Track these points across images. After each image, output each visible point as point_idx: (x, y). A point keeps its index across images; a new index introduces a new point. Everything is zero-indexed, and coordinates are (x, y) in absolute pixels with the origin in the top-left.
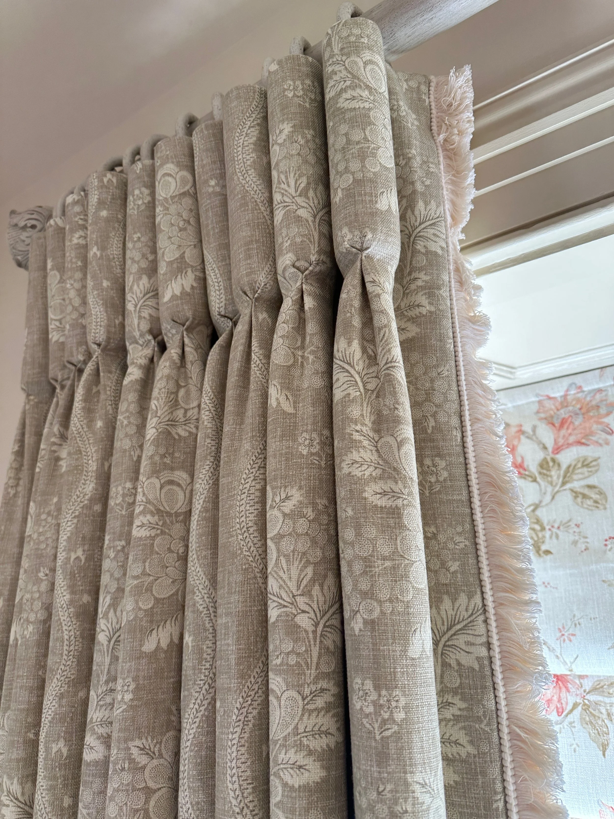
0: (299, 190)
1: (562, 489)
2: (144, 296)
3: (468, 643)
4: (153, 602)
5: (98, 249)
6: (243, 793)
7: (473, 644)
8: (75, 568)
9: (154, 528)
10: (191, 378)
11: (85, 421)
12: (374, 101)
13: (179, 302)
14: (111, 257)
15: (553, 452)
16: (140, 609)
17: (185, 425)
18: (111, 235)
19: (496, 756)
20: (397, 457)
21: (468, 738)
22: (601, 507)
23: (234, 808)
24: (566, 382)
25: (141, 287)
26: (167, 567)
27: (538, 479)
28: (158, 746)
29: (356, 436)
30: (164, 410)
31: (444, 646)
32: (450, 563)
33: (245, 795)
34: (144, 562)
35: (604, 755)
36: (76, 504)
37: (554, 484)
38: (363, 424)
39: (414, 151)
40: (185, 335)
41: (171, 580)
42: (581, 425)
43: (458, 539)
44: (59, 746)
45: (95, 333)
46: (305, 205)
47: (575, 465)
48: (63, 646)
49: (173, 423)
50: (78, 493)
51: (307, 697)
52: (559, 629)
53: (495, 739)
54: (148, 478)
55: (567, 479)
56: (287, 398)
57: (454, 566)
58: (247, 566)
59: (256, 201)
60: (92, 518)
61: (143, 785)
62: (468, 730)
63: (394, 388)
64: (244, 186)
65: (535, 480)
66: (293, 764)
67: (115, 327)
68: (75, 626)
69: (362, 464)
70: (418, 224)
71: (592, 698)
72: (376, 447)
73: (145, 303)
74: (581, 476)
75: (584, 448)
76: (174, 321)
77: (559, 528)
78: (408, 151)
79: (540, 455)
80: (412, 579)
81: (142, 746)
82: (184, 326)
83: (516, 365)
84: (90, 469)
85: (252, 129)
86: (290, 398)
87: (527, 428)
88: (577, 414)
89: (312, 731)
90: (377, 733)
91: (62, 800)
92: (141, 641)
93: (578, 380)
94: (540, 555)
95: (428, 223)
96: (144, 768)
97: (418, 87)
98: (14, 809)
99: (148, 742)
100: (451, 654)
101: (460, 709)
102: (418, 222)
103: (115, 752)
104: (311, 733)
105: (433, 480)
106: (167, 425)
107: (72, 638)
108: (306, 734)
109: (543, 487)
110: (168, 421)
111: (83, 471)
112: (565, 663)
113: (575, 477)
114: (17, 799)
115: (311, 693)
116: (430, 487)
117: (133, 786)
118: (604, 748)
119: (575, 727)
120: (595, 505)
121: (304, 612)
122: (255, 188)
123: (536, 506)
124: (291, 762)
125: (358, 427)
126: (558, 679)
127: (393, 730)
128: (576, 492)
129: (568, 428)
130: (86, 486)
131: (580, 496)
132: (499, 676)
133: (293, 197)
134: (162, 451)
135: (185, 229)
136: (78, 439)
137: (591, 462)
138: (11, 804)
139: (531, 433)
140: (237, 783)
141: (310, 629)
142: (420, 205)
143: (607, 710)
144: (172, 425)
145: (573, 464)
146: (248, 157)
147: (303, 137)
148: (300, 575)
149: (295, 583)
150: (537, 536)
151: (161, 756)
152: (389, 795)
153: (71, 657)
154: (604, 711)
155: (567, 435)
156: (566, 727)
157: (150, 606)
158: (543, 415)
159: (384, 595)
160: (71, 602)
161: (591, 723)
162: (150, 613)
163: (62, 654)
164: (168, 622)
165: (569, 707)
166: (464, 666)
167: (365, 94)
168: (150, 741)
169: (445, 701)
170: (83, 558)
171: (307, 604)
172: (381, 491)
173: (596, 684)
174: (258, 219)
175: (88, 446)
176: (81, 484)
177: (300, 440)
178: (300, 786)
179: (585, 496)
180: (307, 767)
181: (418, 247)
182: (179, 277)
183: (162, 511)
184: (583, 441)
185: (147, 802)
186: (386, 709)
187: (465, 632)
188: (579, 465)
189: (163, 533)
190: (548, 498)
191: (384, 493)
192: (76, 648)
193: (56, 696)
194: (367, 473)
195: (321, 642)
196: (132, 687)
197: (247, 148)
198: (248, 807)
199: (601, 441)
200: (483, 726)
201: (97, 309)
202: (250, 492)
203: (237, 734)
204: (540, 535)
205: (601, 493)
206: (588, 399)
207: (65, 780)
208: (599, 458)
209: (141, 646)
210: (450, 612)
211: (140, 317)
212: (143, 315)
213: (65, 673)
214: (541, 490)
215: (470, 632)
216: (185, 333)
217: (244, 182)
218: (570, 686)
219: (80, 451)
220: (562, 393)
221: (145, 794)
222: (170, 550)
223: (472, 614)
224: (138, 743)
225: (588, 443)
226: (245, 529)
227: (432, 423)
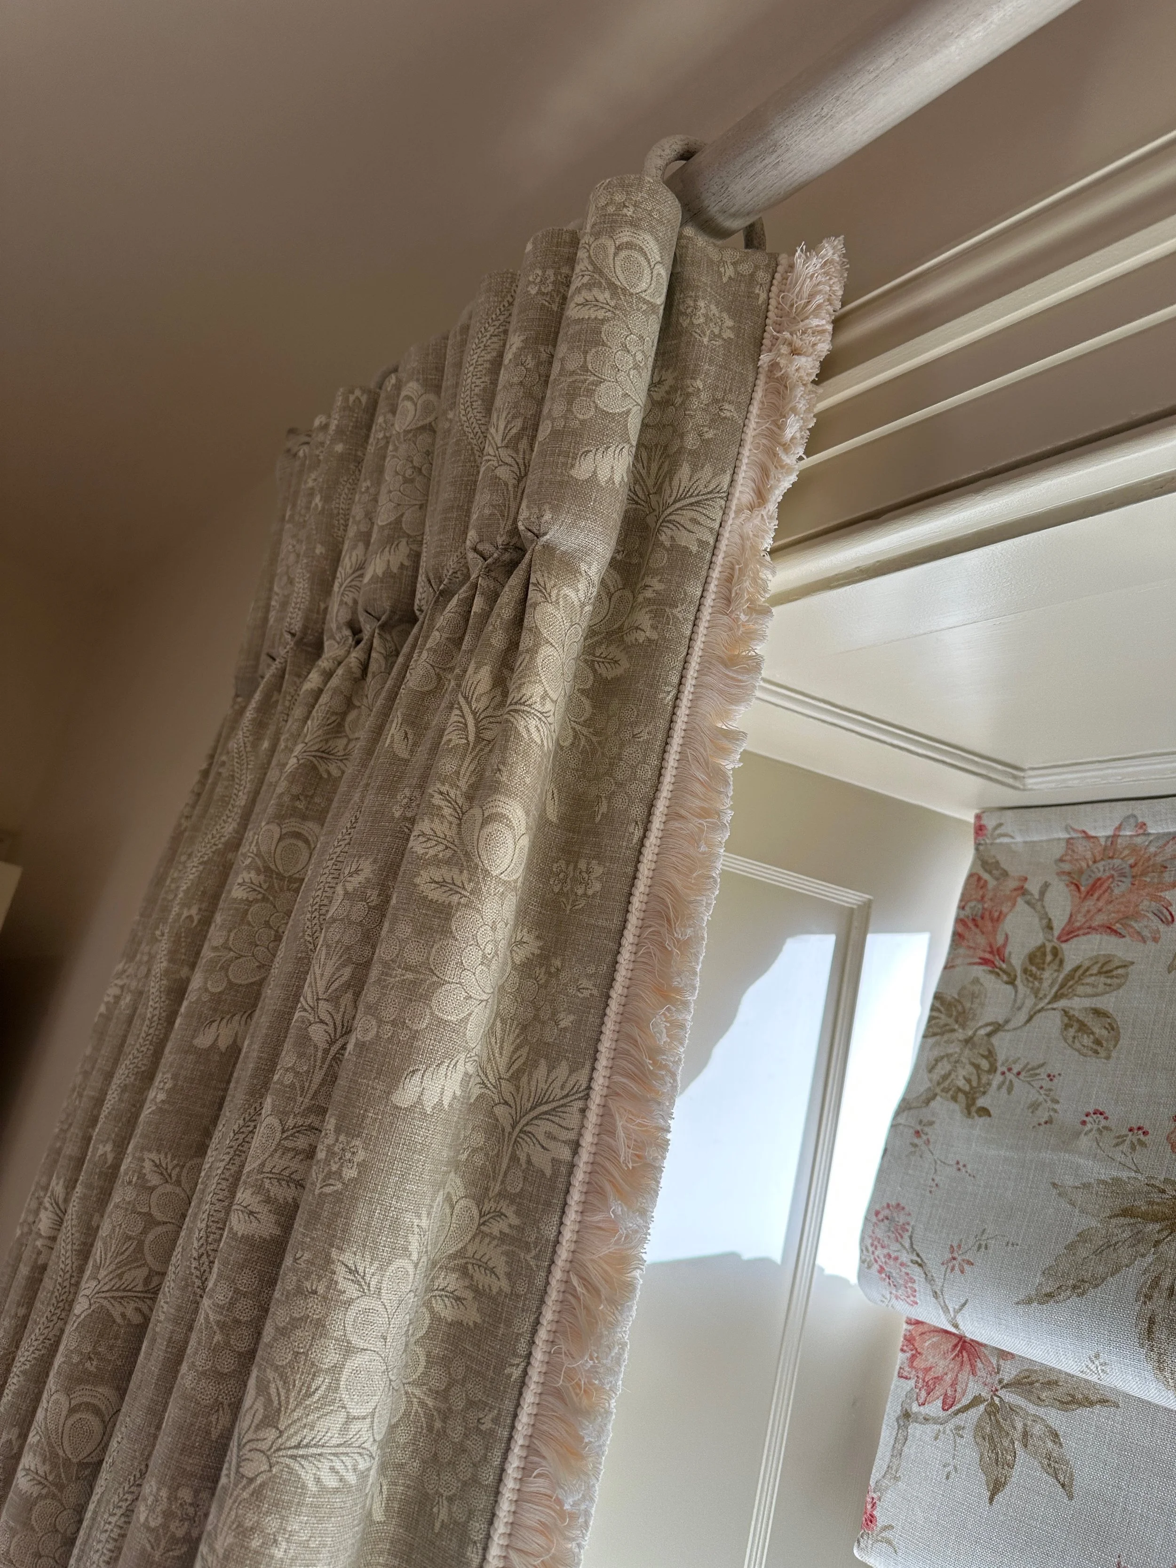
0: (508, 438)
1: (1050, 1006)
2: (353, 573)
3: (550, 1136)
4: (224, 985)
5: (321, 500)
6: (208, 1237)
7: (555, 1138)
8: (183, 930)
9: (255, 890)
10: (367, 696)
11: (251, 738)
12: (615, 307)
13: (379, 585)
14: (335, 512)
15: (1059, 938)
16: (206, 990)
17: (341, 760)
18: (341, 480)
19: (534, 1305)
20: (475, 837)
21: (507, 1270)
22: (1103, 1054)
23: (193, 1251)
24: (1122, 810)
25: (354, 559)
26: (257, 945)
27: (1018, 982)
28: (178, 1169)
29: (437, 800)
30: (316, 735)
31: (521, 1131)
32: (562, 1015)
33: (210, 1240)
34: (230, 931)
35: (991, 1500)
36: (208, 846)
37: (1041, 995)
38: (453, 785)
39: (699, 384)
40: (376, 634)
41: (257, 964)
42: (1123, 895)
43: (584, 983)
44: (105, 1149)
45: (291, 618)
46: (509, 460)
47: (1088, 969)
48: (142, 1025)
49: (324, 755)
50: (214, 832)
51: (288, 1130)
52: (952, 1246)
53: (539, 1282)
54: (268, 823)
55: (1064, 990)
56: (406, 737)
57: (566, 1021)
58: (304, 955)
59: (472, 449)
60: (221, 868)
61: (145, 1210)
62: (512, 1258)
63: (507, 741)
64: (462, 425)
65: (1012, 982)
66: (246, 1207)
67: (318, 613)
68: (162, 1004)
69: (429, 839)
70: (671, 501)
71: (1010, 1397)
72: (460, 819)
73: (353, 583)
74: (1089, 990)
75: (1114, 939)
76: (367, 612)
77: (1019, 1074)
78: (689, 382)
79: (1037, 939)
80: (434, 1004)
81: (158, 1162)
82: (379, 620)
83: (1026, 766)
84: (237, 803)
85: (495, 339)
86: (410, 737)
87: (1033, 887)
88: (1123, 875)
89: (280, 1174)
90: (318, 1186)
91: (92, 1216)
92: (195, 1031)
93: (1141, 810)
94: (969, 1113)
95: (688, 501)
96: (153, 1189)
97: (752, 275)
98: (51, 1215)
99: (166, 1161)
100: (524, 1144)
101: (510, 1225)
102: (673, 498)
103: (129, 1160)
104: (278, 1176)
105: (580, 892)
106: (314, 756)
107: (155, 1018)
108: (271, 1176)
109: (1020, 996)
110: (318, 751)
111: (228, 804)
112: (945, 1309)
113: (1080, 989)
114: (57, 1204)
115: (294, 1127)
116: (574, 901)
117: (134, 1206)
118: (996, 1487)
119: (962, 1437)
120: (1095, 1047)
121: (322, 1022)
122: (477, 429)
123: (997, 1028)
124: (244, 1204)
125: (444, 789)
126: (963, 1348)
127: (335, 1188)
128: (1070, 1018)
129: (1098, 899)
130: (227, 825)
131: (1076, 1026)
132: (575, 1196)
133: (498, 448)
134: (296, 790)
135: (412, 481)
136: (236, 760)
137: (1117, 968)
138: (50, 1208)
139: (1037, 897)
140: (205, 1222)
141: (322, 1045)
142: (685, 470)
143: (1025, 1425)
144: (322, 758)
145: (1087, 964)
146: (478, 382)
147: (534, 358)
148: (334, 973)
149: (324, 983)
150: (979, 1078)
151: (178, 1183)
152: (303, 1265)
153: (148, 1042)
154: (1019, 1426)
155: (1094, 910)
156: (948, 1432)
157: (219, 990)
158: (1067, 867)
159: (389, 1013)
160: (167, 972)
161: (991, 1438)
162: (217, 999)
163: (139, 1035)
164: (237, 1018)
165: (965, 1401)
166: (534, 1166)
167: (604, 296)
168: (169, 1160)
169: (498, 1209)
170: (196, 919)
171: (330, 1013)
172: (441, 880)
173: (1022, 1375)
174: (469, 475)
175: (244, 771)
176: (221, 821)
177: (398, 797)
178: (243, 1235)
179: (1083, 1027)
180: (258, 1216)
181: (663, 538)
182: (387, 549)
183: (272, 871)
184: (1117, 926)
185: (144, 1232)
186: (337, 1159)
187: (551, 1117)
188: (1095, 970)
189: (265, 899)
190: (1023, 1016)
191: (442, 884)
192: (157, 1033)
193: (119, 1086)
194: (432, 852)
195: (331, 1066)
196: (169, 1085)
197: (480, 368)
198: (208, 1256)
199: (1146, 933)
200: (528, 1258)
201: (301, 585)
202: (339, 859)
203: (223, 1164)
204: (984, 1080)
205: (1112, 1028)
206: (1152, 849)
207: (101, 1193)
208: (1132, 963)
209: (193, 1037)
210: (542, 1085)
211: (342, 603)
212: (345, 599)
213: (136, 1061)
214: (1015, 1001)
215: (556, 1119)
216: (377, 631)
217: (464, 418)
218: (979, 1365)
219: (233, 776)
220: (1109, 832)
221: (145, 1221)
222: (267, 924)
223: (567, 1096)
224: (154, 1156)
225: (1123, 932)
226: (317, 907)
227: (604, 808)
